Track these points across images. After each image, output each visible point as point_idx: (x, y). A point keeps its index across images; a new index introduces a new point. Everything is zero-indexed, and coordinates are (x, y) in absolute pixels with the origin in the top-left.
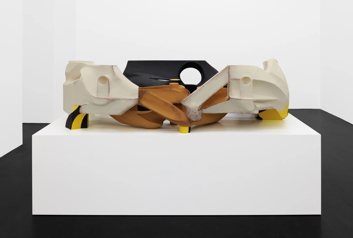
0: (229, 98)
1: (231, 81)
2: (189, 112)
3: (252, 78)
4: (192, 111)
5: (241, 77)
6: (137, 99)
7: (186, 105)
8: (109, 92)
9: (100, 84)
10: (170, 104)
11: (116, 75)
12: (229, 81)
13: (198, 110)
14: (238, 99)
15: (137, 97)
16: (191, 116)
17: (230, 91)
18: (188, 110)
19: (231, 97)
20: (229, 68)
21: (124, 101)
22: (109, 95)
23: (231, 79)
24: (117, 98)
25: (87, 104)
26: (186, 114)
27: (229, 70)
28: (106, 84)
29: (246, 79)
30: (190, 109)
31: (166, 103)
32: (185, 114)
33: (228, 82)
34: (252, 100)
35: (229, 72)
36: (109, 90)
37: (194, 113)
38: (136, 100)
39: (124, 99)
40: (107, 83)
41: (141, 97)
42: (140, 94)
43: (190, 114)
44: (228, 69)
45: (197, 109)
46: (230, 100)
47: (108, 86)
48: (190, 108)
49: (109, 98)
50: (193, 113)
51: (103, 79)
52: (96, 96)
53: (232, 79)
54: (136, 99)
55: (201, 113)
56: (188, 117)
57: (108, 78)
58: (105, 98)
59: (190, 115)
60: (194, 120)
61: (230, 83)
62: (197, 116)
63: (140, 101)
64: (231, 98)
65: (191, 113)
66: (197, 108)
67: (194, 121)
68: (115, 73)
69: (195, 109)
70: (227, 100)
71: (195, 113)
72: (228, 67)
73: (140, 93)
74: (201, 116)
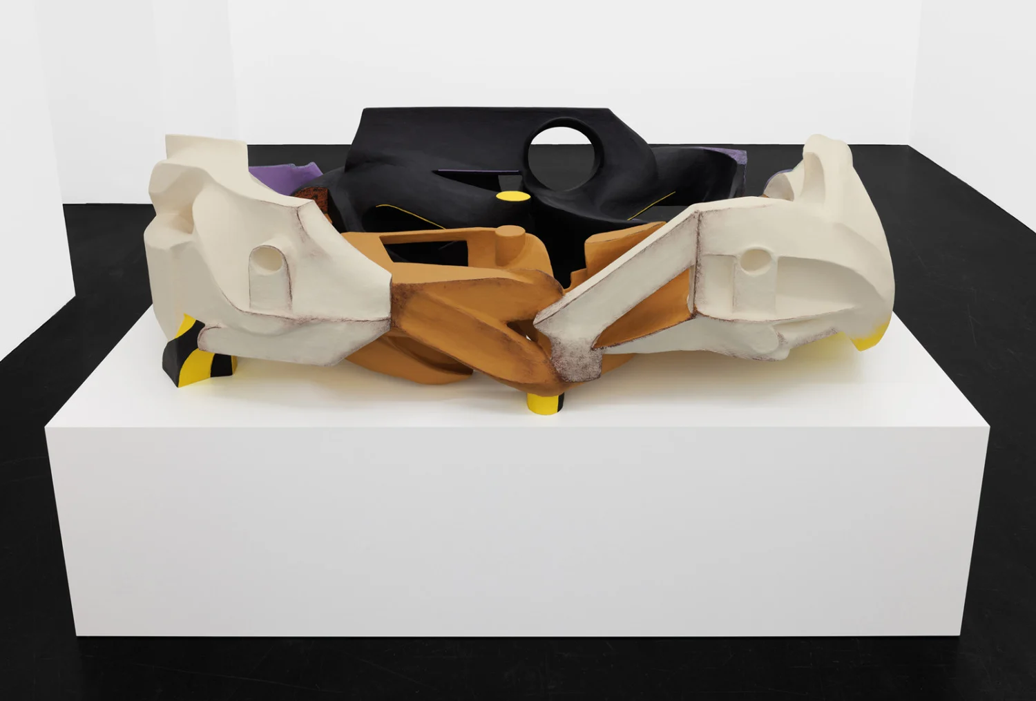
0: (695, 314)
1: (703, 261)
2: (560, 356)
3: (777, 252)
4: (572, 353)
5: (740, 249)
6: (387, 319)
7: (549, 332)
8: (291, 296)
9: (261, 271)
10: (497, 330)
11: (309, 238)
12: (697, 262)
13: (589, 349)
14: (724, 320)
15: (386, 313)
16: (566, 366)
17: (698, 290)
18: (557, 348)
19: (700, 310)
20: (699, 220)
21: (343, 326)
22: (290, 306)
23: (704, 256)
24: (320, 317)
25: (221, 325)
26: (551, 362)
27: (698, 227)
28: (279, 271)
29: (757, 257)
30: (564, 348)
31: (483, 327)
32: (548, 359)
33: (694, 263)
34: (772, 321)
35: (698, 234)
36: (290, 288)
37: (576, 359)
38: (384, 323)
39: (343, 320)
40: (283, 268)
41: (401, 307)
42: (397, 300)
43: (563, 360)
44: (697, 221)
45: (588, 347)
46: (698, 320)
47: (286, 277)
48: (563, 342)
49: (291, 316)
50: (574, 360)
51: (267, 255)
52: (246, 308)
53: (709, 255)
54: (383, 320)
55: (600, 356)
56: (558, 370)
57: (284, 253)
58: (279, 317)
59: (562, 364)
60: (575, 378)
61: (700, 265)
62: (585, 367)
63: (396, 321)
64: (701, 314)
65: (568, 358)
66: (587, 343)
67: (576, 382)
68: (306, 233)
69: (582, 347)
70: (689, 319)
71: (582, 357)
72: (697, 215)
73: (396, 296)
74: (601, 367)
